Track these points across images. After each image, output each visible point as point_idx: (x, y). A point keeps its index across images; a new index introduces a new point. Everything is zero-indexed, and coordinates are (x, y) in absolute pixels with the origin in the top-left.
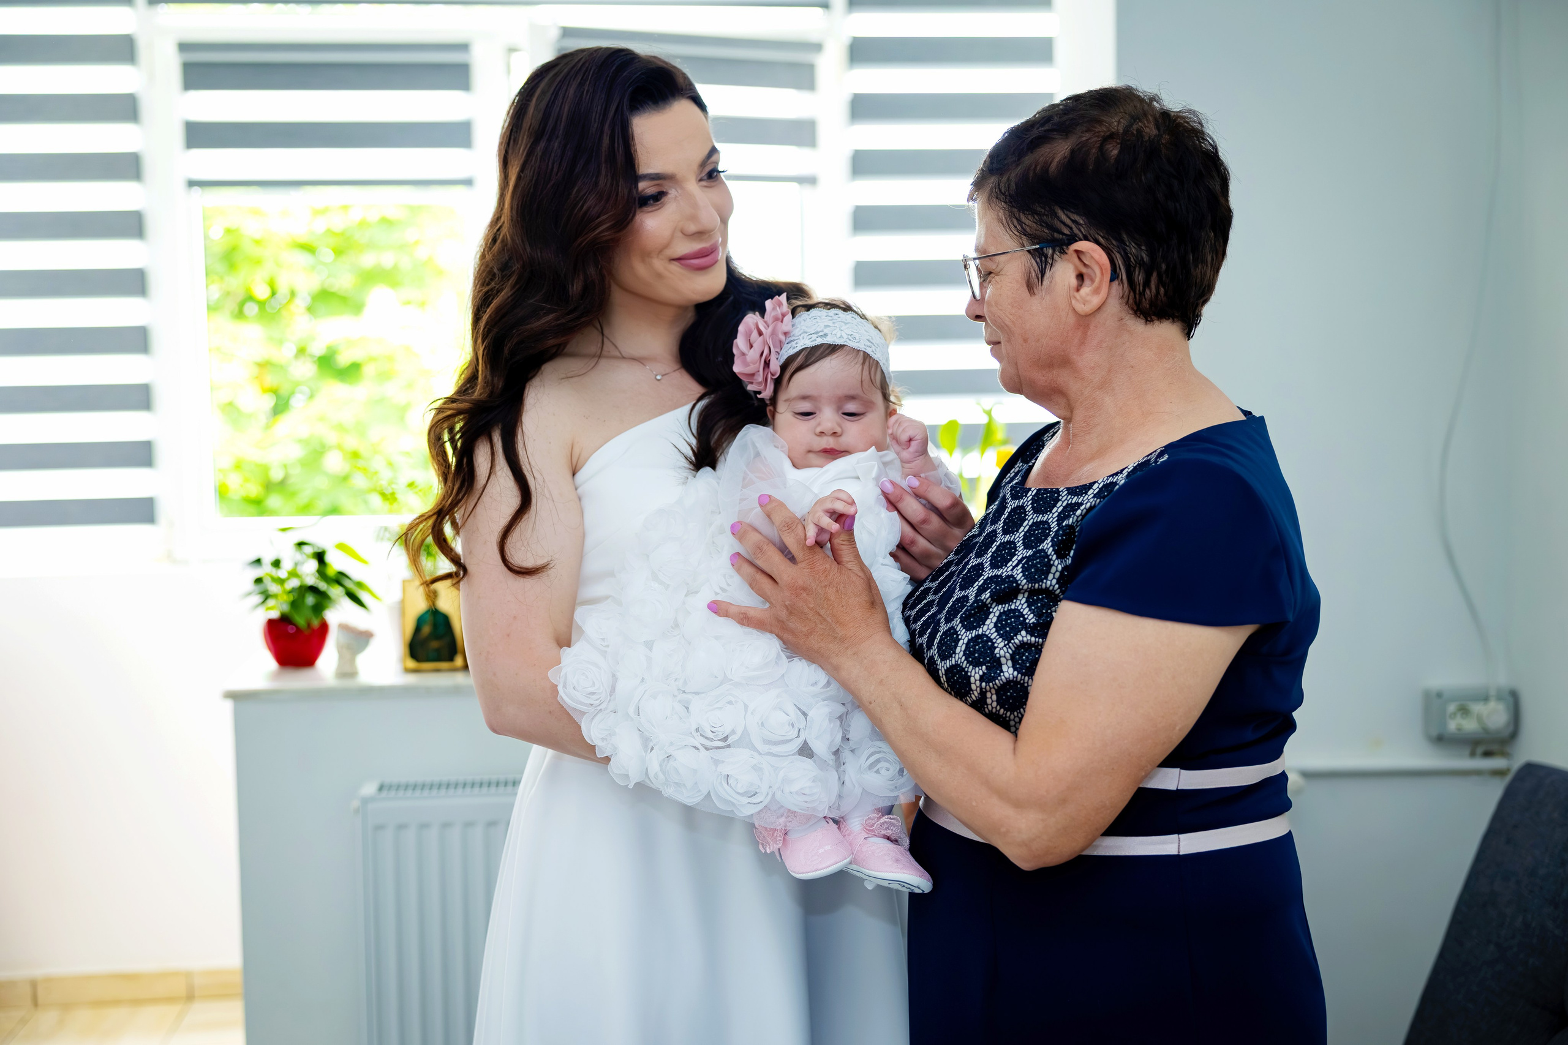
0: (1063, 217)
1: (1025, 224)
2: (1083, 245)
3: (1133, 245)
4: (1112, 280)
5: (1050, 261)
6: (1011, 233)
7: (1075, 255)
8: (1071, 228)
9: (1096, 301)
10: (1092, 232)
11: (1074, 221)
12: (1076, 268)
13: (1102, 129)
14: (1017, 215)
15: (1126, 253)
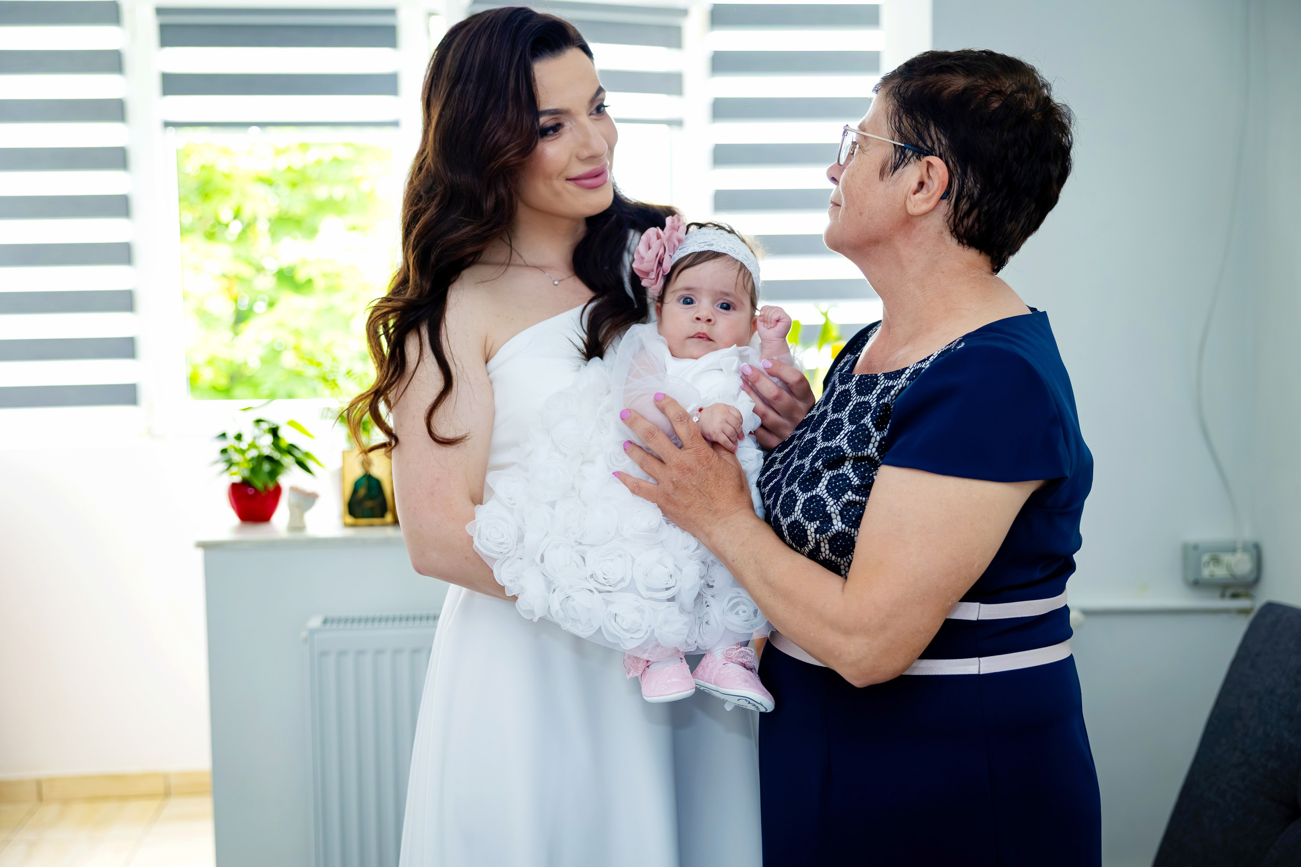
0: (933, 132)
1: (903, 124)
2: (935, 160)
3: (972, 179)
4: (942, 198)
5: (906, 161)
6: (890, 125)
7: (925, 165)
8: (934, 143)
9: (925, 207)
10: (948, 154)
11: (939, 139)
12: (922, 176)
13: (996, 85)
14: (901, 115)
15: (963, 183)
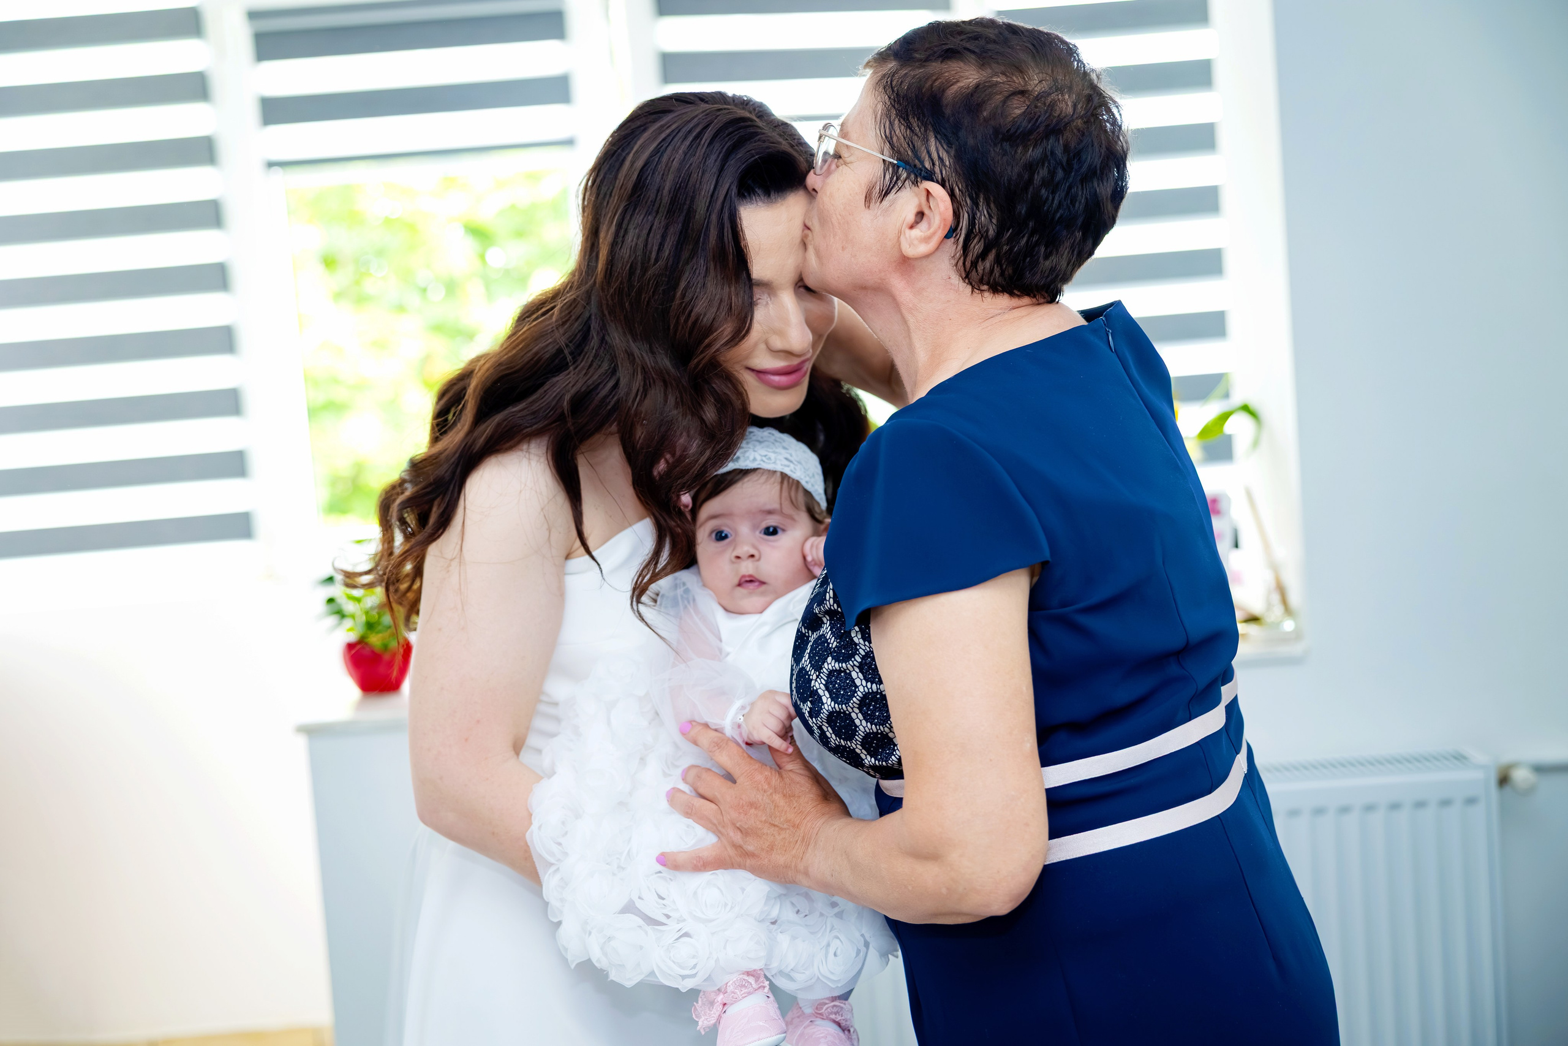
0: (933, 149)
1: (895, 132)
2: (935, 188)
3: (985, 212)
4: (947, 237)
5: (900, 183)
6: (878, 132)
7: (924, 194)
8: (934, 164)
9: (923, 249)
10: (953, 178)
11: (941, 159)
12: (920, 205)
13: (1018, 81)
14: (892, 118)
15: (974, 218)
